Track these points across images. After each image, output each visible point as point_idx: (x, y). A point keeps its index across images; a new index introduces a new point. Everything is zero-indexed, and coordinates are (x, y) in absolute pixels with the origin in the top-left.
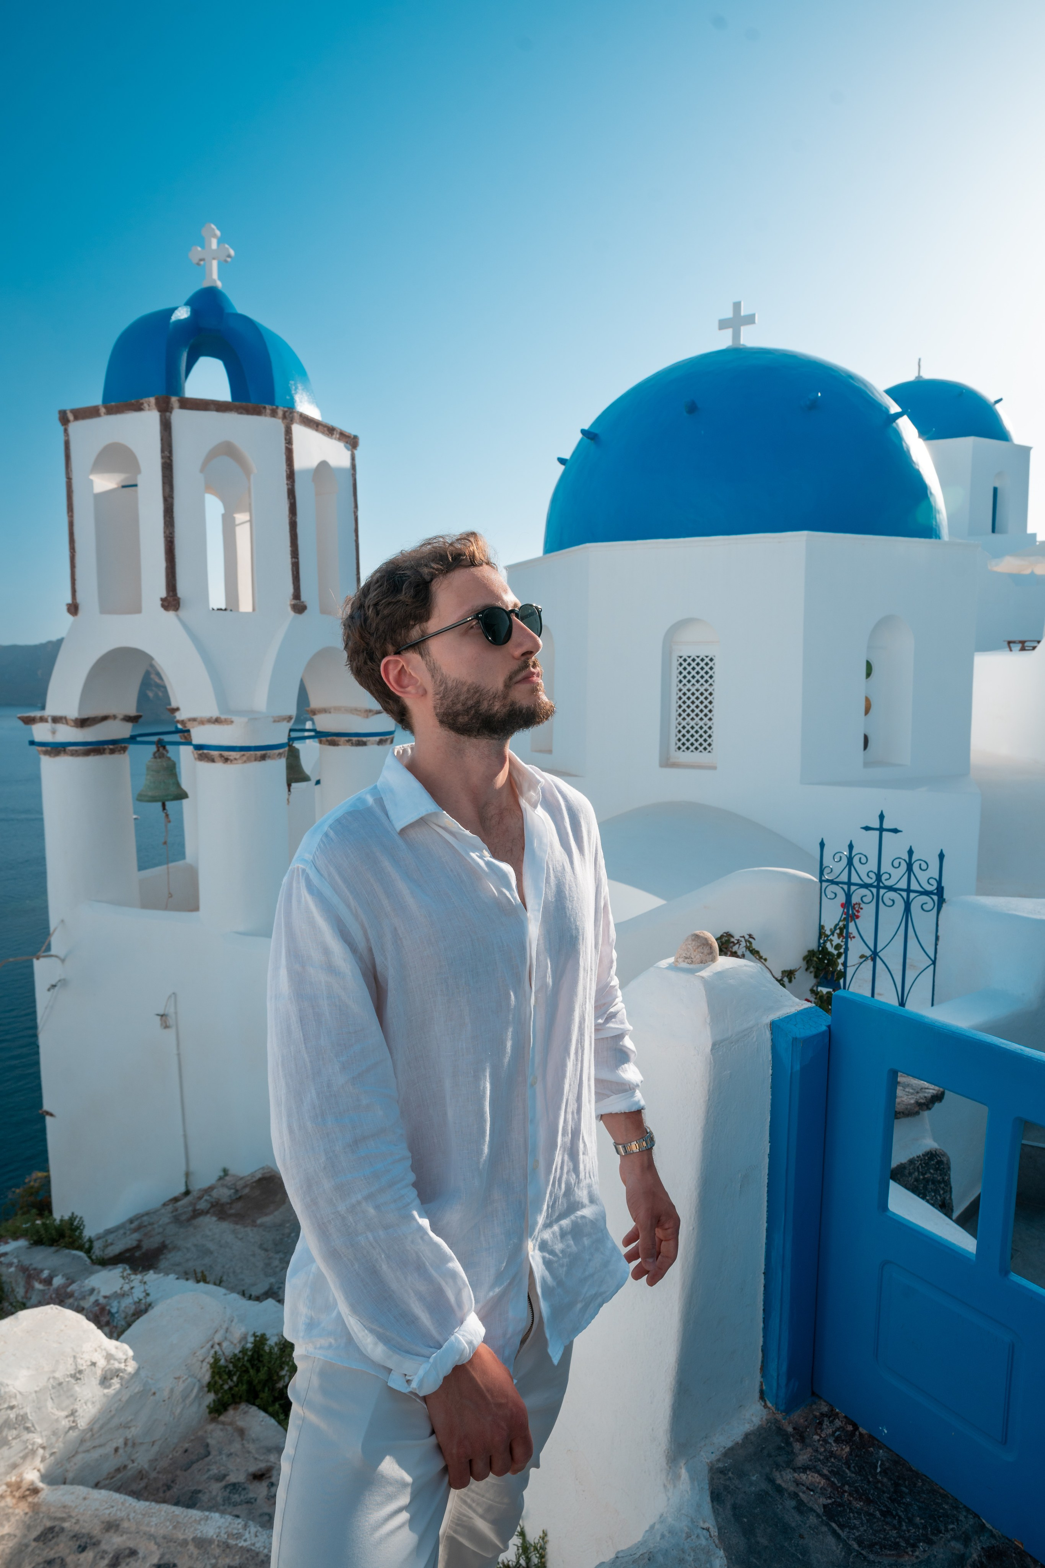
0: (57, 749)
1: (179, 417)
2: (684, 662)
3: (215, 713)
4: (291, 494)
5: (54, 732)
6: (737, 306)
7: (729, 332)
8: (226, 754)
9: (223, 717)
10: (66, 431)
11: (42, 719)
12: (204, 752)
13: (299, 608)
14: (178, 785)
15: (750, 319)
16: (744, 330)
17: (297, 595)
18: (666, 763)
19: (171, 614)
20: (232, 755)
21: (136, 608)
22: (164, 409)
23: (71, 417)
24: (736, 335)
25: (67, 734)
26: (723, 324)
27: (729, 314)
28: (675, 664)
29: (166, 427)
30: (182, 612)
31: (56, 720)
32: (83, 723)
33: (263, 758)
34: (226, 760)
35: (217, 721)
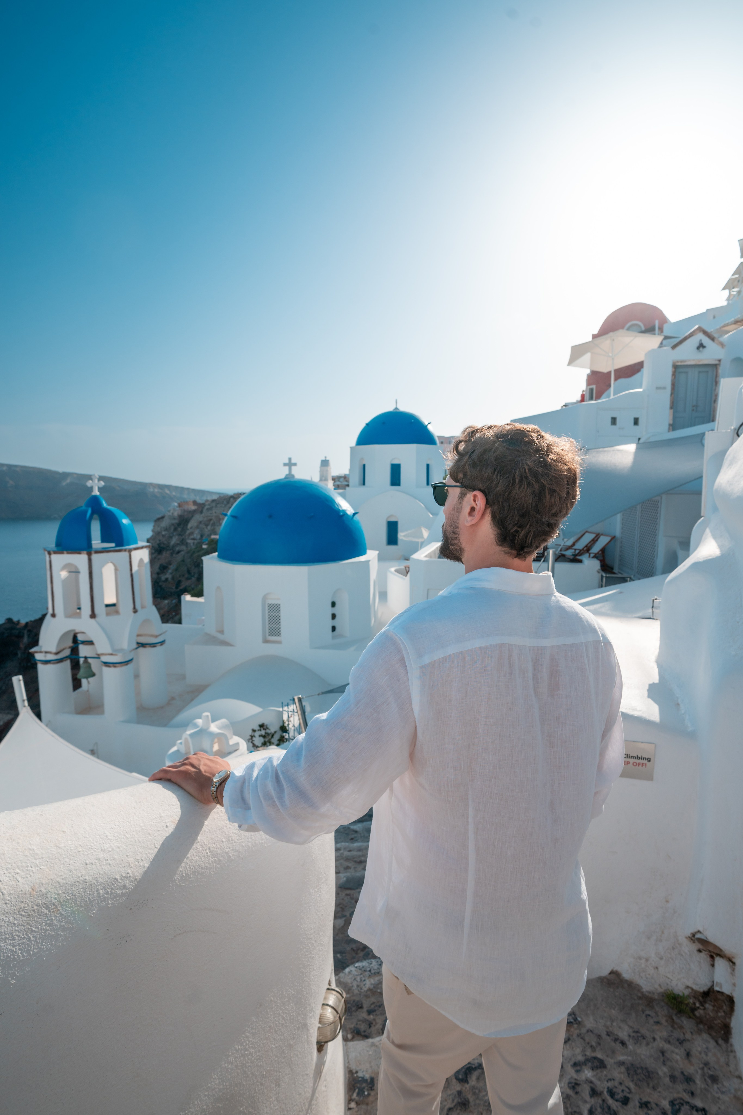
0: (46, 662)
1: (94, 557)
2: (270, 605)
3: (110, 652)
4: (132, 575)
5: (45, 656)
6: (290, 459)
7: (287, 468)
8: (115, 665)
9: (114, 653)
10: (50, 557)
11: (41, 652)
12: (107, 664)
13: (135, 611)
14: (92, 671)
15: (295, 464)
16: (293, 468)
17: (134, 608)
18: (266, 641)
19: (93, 620)
20: (117, 665)
21: (78, 616)
22: (89, 554)
23: (52, 552)
24: (290, 470)
25: (50, 657)
26: (285, 465)
27: (287, 461)
28: (267, 606)
29: (90, 561)
30: (97, 619)
31: (46, 652)
32: (57, 653)
33: (127, 664)
34: (115, 667)
35: (111, 654)
